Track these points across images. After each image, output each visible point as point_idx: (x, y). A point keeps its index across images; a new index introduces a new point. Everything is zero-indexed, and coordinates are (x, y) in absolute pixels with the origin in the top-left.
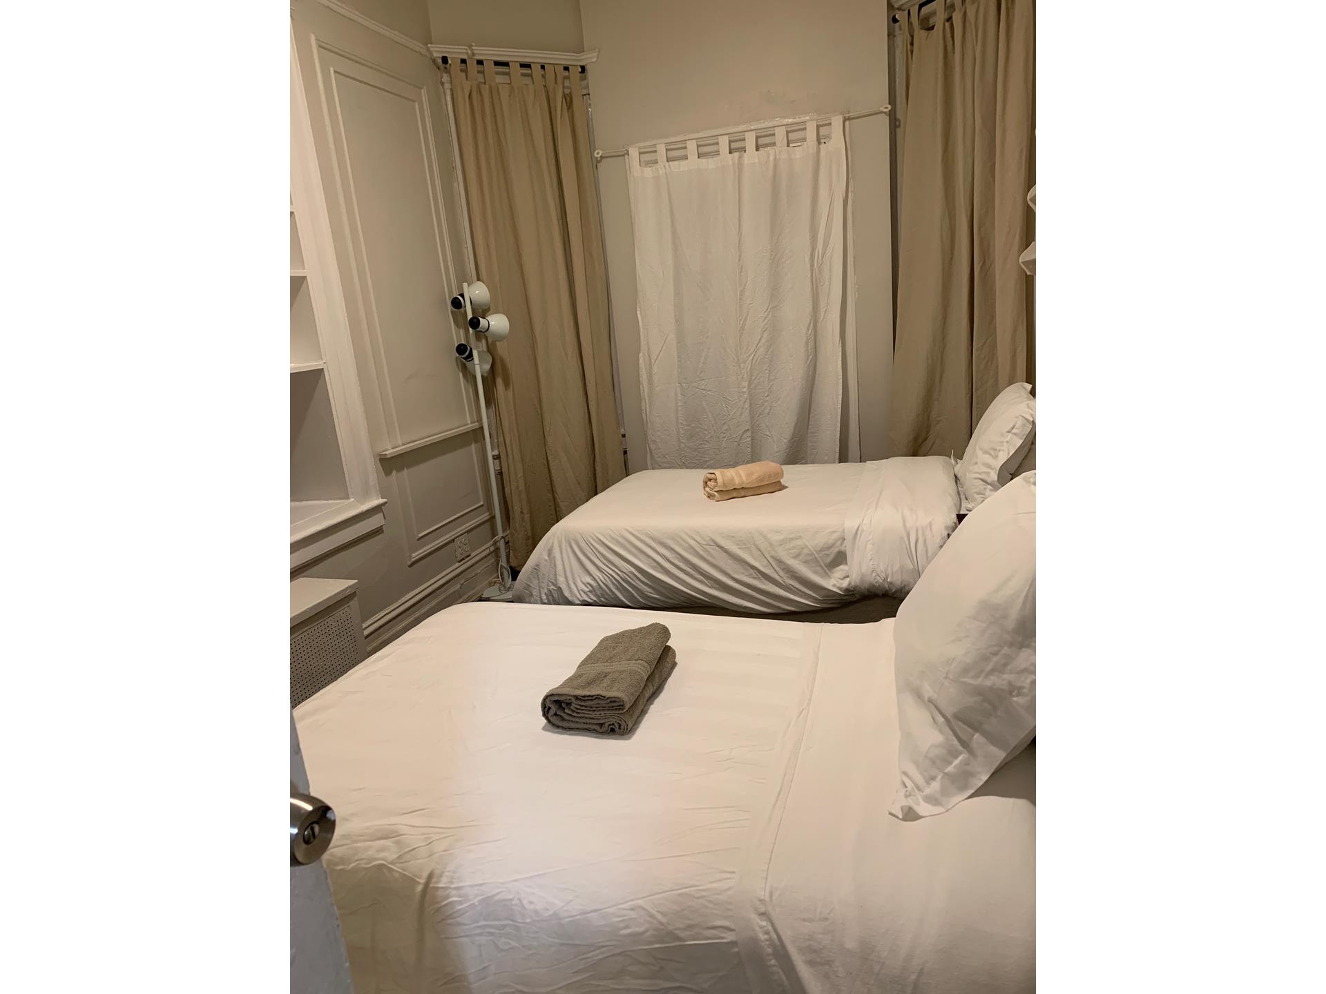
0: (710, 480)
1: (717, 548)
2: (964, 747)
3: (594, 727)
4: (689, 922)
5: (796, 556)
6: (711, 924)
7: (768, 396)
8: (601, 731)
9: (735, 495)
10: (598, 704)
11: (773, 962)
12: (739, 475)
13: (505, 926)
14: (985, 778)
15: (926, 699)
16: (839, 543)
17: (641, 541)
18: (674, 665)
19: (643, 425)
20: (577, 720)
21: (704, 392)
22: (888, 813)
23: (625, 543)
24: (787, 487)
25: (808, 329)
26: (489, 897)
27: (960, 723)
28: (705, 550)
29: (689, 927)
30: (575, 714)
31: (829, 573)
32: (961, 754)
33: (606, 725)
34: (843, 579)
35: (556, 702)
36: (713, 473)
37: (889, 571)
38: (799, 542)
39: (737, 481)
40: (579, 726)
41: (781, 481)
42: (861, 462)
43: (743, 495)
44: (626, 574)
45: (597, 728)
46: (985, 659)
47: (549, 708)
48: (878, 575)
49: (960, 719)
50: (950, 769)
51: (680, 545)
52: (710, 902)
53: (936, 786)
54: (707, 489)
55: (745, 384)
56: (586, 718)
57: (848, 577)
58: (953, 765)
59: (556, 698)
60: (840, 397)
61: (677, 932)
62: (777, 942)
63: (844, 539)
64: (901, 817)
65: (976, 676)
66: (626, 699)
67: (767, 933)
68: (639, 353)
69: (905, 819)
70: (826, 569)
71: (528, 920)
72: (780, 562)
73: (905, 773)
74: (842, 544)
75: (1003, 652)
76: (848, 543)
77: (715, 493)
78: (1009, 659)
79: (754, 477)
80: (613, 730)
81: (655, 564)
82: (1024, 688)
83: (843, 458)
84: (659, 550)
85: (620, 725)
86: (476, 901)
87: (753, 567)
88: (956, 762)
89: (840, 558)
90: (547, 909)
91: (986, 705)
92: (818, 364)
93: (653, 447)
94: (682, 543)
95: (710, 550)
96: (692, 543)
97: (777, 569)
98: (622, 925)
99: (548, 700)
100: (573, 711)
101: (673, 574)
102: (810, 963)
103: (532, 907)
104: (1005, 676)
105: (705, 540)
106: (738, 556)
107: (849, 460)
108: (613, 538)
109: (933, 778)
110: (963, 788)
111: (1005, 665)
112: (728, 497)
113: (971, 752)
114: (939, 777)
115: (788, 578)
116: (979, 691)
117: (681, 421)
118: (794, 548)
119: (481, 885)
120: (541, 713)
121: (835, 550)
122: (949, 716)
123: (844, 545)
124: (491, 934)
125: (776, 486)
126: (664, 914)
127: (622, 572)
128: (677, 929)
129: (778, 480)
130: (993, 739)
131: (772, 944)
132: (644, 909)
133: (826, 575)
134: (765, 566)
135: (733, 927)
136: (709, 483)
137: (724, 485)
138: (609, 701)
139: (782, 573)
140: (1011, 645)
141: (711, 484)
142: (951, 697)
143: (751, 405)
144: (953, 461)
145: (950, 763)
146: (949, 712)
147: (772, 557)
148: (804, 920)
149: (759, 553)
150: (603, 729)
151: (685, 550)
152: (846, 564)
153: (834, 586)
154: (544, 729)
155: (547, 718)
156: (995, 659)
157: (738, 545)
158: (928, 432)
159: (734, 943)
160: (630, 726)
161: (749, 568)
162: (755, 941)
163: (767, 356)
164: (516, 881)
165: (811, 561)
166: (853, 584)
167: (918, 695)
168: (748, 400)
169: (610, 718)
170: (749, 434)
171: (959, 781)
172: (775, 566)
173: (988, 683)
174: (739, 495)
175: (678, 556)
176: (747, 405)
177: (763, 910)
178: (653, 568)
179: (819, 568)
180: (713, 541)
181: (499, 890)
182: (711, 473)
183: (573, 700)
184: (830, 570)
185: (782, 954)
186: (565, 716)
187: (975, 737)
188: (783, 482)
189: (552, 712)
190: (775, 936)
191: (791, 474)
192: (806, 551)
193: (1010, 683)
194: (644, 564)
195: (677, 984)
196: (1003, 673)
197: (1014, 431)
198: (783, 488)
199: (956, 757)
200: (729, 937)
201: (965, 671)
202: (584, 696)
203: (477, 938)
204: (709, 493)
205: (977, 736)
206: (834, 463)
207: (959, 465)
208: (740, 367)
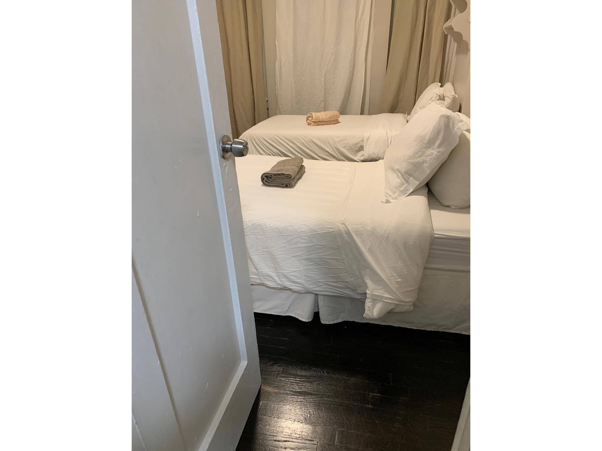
0: (310, 117)
1: (312, 143)
2: (406, 182)
3: (280, 185)
4: (319, 227)
5: (344, 147)
6: (326, 227)
7: (332, 85)
8: (282, 186)
9: (319, 124)
10: (282, 177)
11: (345, 235)
12: (322, 115)
13: (260, 232)
14: (412, 190)
15: (396, 169)
16: (361, 142)
17: (282, 139)
18: (305, 172)
19: (276, 96)
20: (274, 183)
21: (304, 82)
22: (380, 201)
23: (274, 140)
24: (340, 122)
25: (352, 55)
26: (254, 224)
27: (406, 175)
28: (308, 144)
29: (320, 228)
30: (273, 181)
31: (356, 154)
32: (405, 184)
33: (285, 184)
34: (361, 157)
35: (266, 176)
36: (311, 114)
37: (379, 153)
38: (346, 142)
39: (321, 118)
40: (275, 185)
41: (338, 119)
42: (369, 115)
43: (323, 124)
44: (275, 153)
45: (281, 185)
46: (417, 153)
47: (264, 179)
48: (375, 154)
49: (406, 173)
50: (401, 189)
51: (298, 142)
52: (326, 222)
53: (396, 194)
54: (308, 121)
55: (323, 79)
56: (278, 182)
57: (363, 156)
58: (402, 188)
59: (267, 175)
60: (363, 88)
61: (316, 230)
62: (347, 230)
63: (363, 141)
64: (385, 202)
65: (413, 159)
66: (292, 175)
67: (344, 228)
68: (276, 62)
69: (386, 203)
70: (355, 153)
71: (268, 229)
72: (338, 149)
73: (387, 193)
74: (362, 143)
75: (423, 150)
76: (365, 142)
77: (312, 123)
78: (424, 152)
79: (328, 116)
80: (287, 186)
81: (287, 150)
82: (427, 161)
83: (362, 113)
84: (289, 144)
85: (289, 184)
86: (250, 225)
87: (327, 152)
88: (403, 187)
89: (361, 148)
90: (274, 226)
91: (415, 168)
92: (354, 73)
93: (280, 106)
94: (299, 141)
95: (311, 144)
96: (303, 141)
97: (336, 152)
98: (298, 229)
99: (263, 176)
100: (272, 180)
101: (295, 154)
102: (356, 235)
103: (269, 225)
104: (423, 158)
105: (308, 140)
106: (322, 147)
107: (364, 114)
108: (270, 138)
109: (396, 192)
110: (404, 194)
111: (423, 154)
112: (316, 125)
113: (409, 184)
114: (397, 192)
115: (340, 156)
116: (413, 164)
117: (293, 95)
118: (344, 144)
119: (251, 220)
120: (261, 180)
121: (360, 145)
122: (403, 173)
123: (363, 143)
124: (255, 234)
125: (336, 122)
126: (312, 226)
127: (273, 152)
128: (316, 229)
129: (337, 119)
130: (416, 179)
131: (345, 230)
132: (305, 224)
133: (355, 155)
134: (332, 151)
135: (333, 227)
136: (309, 118)
137: (316, 118)
138: (285, 176)
139: (338, 154)
140: (425, 148)
141: (310, 119)
142: (403, 167)
143: (325, 89)
144: (406, 115)
145: (401, 187)
146: (403, 171)
147: (335, 147)
148: (355, 225)
149: (330, 146)
150: (284, 186)
151: (300, 144)
152: (363, 151)
153: (358, 159)
154: (262, 186)
155: (263, 182)
156: (420, 153)
157: (321, 142)
158: (397, 105)
159: (333, 232)
160: (293, 184)
161: (325, 152)
162: (340, 230)
163: (333, 67)
164: (264, 219)
165: (350, 149)
166: (365, 158)
167: (393, 169)
168: (324, 87)
169: (286, 181)
170: (323, 102)
171: (403, 192)
172: (336, 151)
173: (417, 161)
174: (321, 124)
175: (297, 146)
176: (323, 89)
177: (342, 223)
178: (286, 151)
179: (352, 152)
180: (311, 140)
181: (257, 222)
182: (310, 114)
183: (273, 175)
184: (356, 153)
185: (348, 233)
186: (270, 182)
187: (410, 178)
188: (339, 120)
189: (265, 180)
190: (346, 229)
191: (342, 118)
192: (348, 145)
193: (423, 160)
194: (282, 149)
195: (316, 244)
196: (422, 157)
197: (432, 99)
198: (339, 122)
199: (404, 185)
200: (332, 230)
201: (410, 158)
202: (276, 174)
203: (251, 236)
204: (308, 123)
205: (411, 178)
206: (359, 115)
207: (408, 117)
208: (321, 71)
